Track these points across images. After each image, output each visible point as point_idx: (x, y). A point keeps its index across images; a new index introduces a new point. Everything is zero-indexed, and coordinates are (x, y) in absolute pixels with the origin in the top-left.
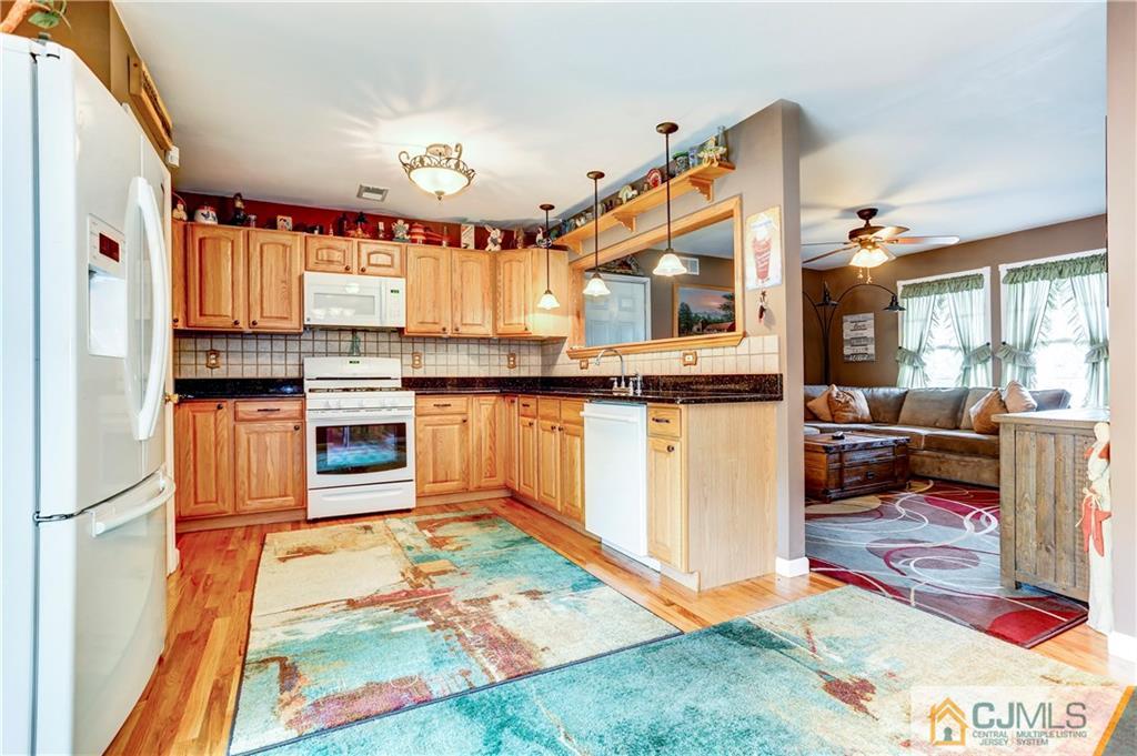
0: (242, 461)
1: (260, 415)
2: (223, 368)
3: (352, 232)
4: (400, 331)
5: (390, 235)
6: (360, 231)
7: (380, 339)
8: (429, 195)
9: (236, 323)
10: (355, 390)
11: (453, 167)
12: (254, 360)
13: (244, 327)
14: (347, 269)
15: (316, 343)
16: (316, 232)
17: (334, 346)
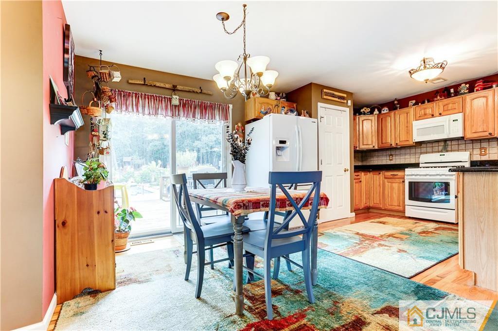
0: (386, 192)
1: (391, 176)
2: (394, 160)
3: (435, 99)
4: (463, 138)
5: (457, 93)
6: (439, 97)
7: (460, 143)
8: (422, 82)
9: (391, 145)
10: (432, 167)
11: (423, 69)
12: (404, 157)
13: (394, 145)
14: (440, 114)
15: (428, 148)
16: (420, 104)
17: (436, 149)
